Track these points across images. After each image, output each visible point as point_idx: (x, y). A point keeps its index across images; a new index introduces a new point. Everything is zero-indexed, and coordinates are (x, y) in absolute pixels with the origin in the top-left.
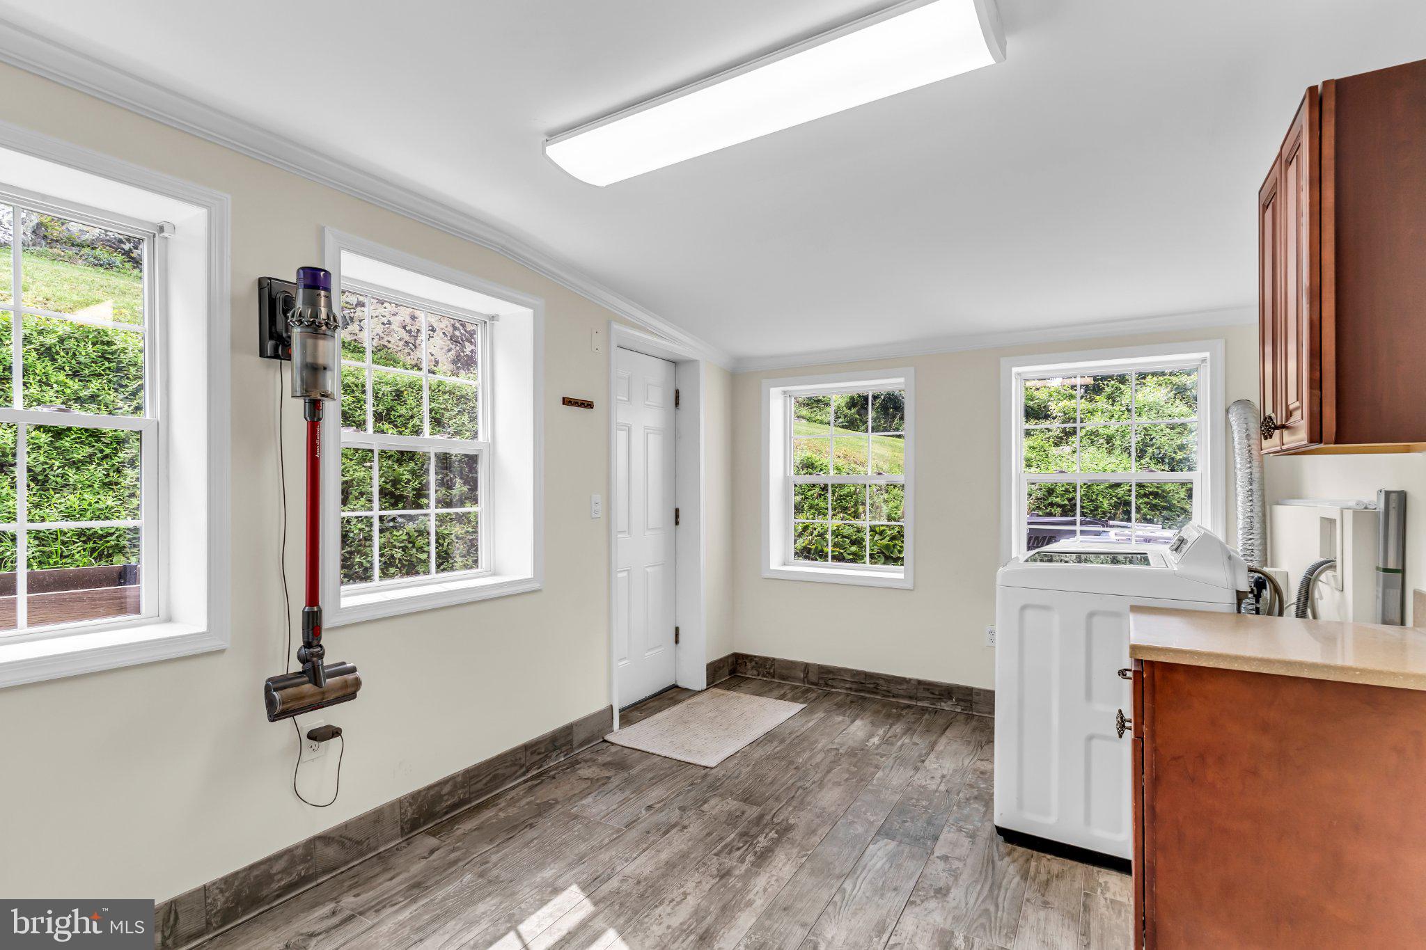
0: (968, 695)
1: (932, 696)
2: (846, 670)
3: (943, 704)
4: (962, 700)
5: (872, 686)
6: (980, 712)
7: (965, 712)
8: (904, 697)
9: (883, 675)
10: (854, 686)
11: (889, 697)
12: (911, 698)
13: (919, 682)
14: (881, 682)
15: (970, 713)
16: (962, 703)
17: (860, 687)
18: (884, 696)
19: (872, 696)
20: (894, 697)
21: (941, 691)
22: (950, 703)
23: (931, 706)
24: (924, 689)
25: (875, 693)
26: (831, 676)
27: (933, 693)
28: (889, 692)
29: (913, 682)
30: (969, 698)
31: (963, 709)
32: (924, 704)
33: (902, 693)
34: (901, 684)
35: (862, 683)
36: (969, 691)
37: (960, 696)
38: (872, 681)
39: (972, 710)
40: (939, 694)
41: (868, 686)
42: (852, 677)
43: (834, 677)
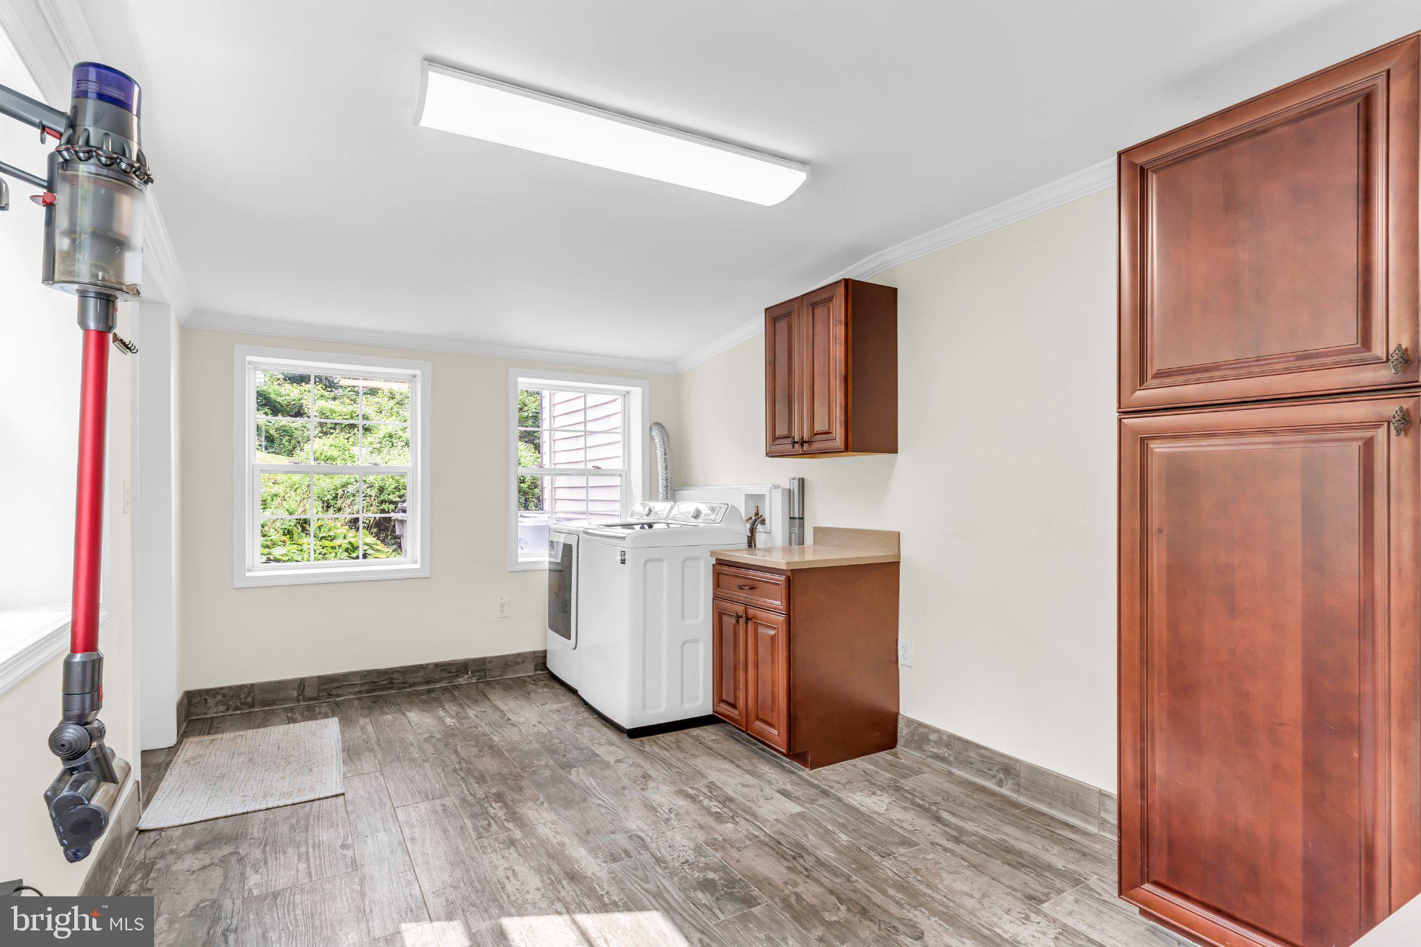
0: (482, 665)
1: (449, 675)
2: (353, 674)
3: (460, 679)
4: (478, 671)
5: (386, 682)
6: (492, 677)
7: (481, 680)
8: (420, 684)
9: (396, 668)
10: (364, 688)
11: (405, 688)
12: (428, 682)
13: (436, 665)
14: (395, 676)
15: (485, 680)
16: (477, 674)
17: (372, 686)
18: (400, 688)
19: (387, 692)
20: (410, 686)
21: (458, 667)
22: (466, 677)
23: (449, 684)
24: (441, 670)
25: (391, 688)
26: (335, 685)
27: (450, 672)
28: (405, 683)
29: (429, 667)
30: (483, 667)
31: (478, 679)
32: (443, 684)
33: (419, 680)
34: (417, 672)
35: (374, 682)
36: (483, 661)
37: (476, 668)
38: (386, 677)
39: (486, 678)
40: (456, 672)
41: (381, 683)
42: (361, 679)
43: (340, 684)
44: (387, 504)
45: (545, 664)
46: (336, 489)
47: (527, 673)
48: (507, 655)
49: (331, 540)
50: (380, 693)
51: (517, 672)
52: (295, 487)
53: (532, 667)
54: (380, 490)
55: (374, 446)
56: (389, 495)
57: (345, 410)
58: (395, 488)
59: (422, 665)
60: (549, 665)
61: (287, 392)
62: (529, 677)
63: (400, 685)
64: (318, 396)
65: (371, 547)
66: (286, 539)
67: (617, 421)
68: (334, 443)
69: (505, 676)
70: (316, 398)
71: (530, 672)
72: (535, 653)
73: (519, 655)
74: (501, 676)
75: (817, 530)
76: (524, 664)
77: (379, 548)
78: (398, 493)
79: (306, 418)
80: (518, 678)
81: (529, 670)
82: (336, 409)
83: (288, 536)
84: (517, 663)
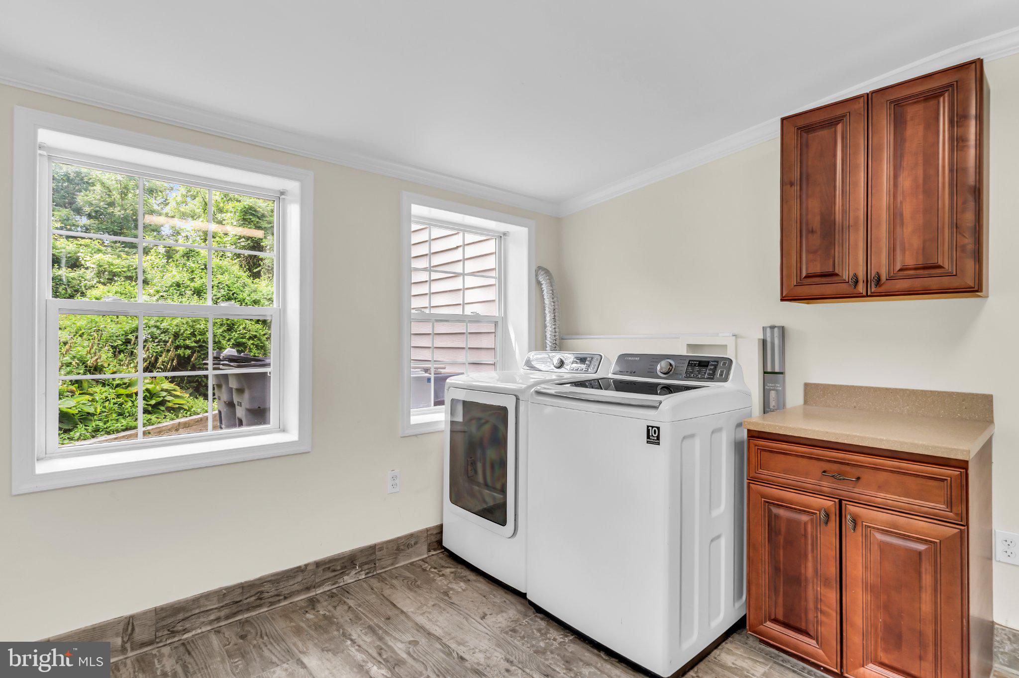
0: (371, 554)
1: (334, 574)
2: (207, 596)
3: (346, 578)
4: (366, 563)
5: (253, 599)
6: (383, 568)
7: (370, 575)
8: (298, 592)
9: (268, 576)
10: (222, 614)
11: (279, 601)
12: (308, 589)
13: (318, 564)
14: (267, 587)
15: (375, 573)
16: (366, 567)
17: (234, 609)
18: (272, 604)
19: (253, 613)
20: (285, 598)
21: (343, 563)
22: (353, 572)
23: (333, 587)
24: (324, 570)
25: (260, 606)
26: (181, 616)
27: (334, 571)
28: (278, 595)
29: (309, 568)
30: (372, 558)
31: (367, 574)
32: (326, 588)
33: (297, 587)
34: (295, 577)
35: (237, 602)
36: (372, 549)
37: (364, 559)
38: (253, 592)
39: (375, 570)
40: (342, 569)
41: (245, 602)
42: (219, 601)
43: (187, 615)
44: (183, 349)
45: (440, 542)
46: (126, 334)
47: (421, 555)
48: (399, 538)
49: (126, 388)
50: (246, 616)
51: (410, 556)
52: (81, 332)
53: (425, 548)
54: (175, 336)
55: (161, 294)
56: (184, 340)
57: (123, 263)
58: (190, 334)
59: (300, 567)
60: (445, 544)
61: (63, 245)
62: (423, 560)
63: (271, 600)
64: (96, 250)
65: (169, 393)
66: (75, 389)
67: (490, 263)
68: (120, 291)
69: (397, 564)
70: (93, 252)
71: (423, 554)
72: (427, 530)
73: (411, 535)
74: (392, 564)
75: (809, 389)
76: (417, 546)
77: (178, 393)
78: (193, 339)
79: (83, 270)
80: (412, 564)
81: (421, 553)
82: (114, 262)
83: (77, 385)
84: (409, 546)
